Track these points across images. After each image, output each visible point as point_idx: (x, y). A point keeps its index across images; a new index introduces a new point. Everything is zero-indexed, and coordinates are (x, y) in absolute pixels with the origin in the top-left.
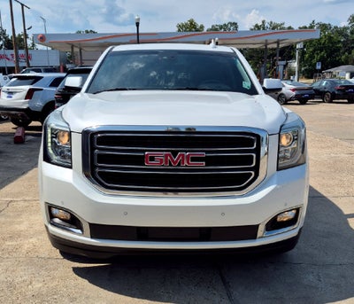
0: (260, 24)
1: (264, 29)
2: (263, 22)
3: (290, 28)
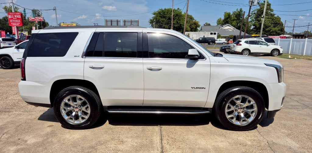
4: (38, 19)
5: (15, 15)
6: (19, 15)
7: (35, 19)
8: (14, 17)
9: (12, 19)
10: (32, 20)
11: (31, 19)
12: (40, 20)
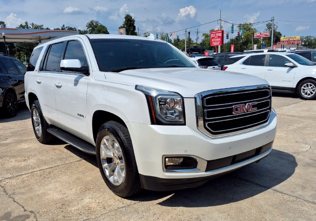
0: (24, 24)
1: (28, 28)
2: (26, 23)
3: (47, 29)
4: (264, 35)
5: (217, 33)
6: (220, 33)
7: (260, 35)
8: (216, 36)
9: (214, 38)
10: (258, 36)
11: (256, 36)
12: (266, 35)
